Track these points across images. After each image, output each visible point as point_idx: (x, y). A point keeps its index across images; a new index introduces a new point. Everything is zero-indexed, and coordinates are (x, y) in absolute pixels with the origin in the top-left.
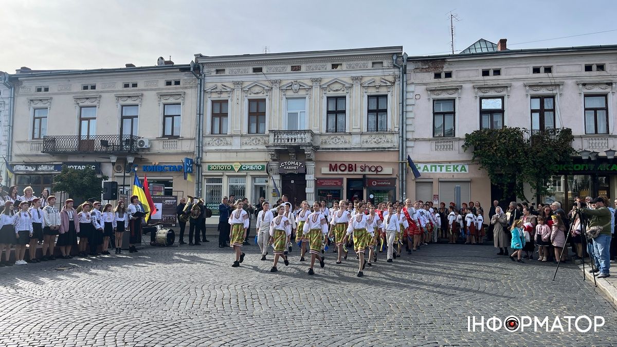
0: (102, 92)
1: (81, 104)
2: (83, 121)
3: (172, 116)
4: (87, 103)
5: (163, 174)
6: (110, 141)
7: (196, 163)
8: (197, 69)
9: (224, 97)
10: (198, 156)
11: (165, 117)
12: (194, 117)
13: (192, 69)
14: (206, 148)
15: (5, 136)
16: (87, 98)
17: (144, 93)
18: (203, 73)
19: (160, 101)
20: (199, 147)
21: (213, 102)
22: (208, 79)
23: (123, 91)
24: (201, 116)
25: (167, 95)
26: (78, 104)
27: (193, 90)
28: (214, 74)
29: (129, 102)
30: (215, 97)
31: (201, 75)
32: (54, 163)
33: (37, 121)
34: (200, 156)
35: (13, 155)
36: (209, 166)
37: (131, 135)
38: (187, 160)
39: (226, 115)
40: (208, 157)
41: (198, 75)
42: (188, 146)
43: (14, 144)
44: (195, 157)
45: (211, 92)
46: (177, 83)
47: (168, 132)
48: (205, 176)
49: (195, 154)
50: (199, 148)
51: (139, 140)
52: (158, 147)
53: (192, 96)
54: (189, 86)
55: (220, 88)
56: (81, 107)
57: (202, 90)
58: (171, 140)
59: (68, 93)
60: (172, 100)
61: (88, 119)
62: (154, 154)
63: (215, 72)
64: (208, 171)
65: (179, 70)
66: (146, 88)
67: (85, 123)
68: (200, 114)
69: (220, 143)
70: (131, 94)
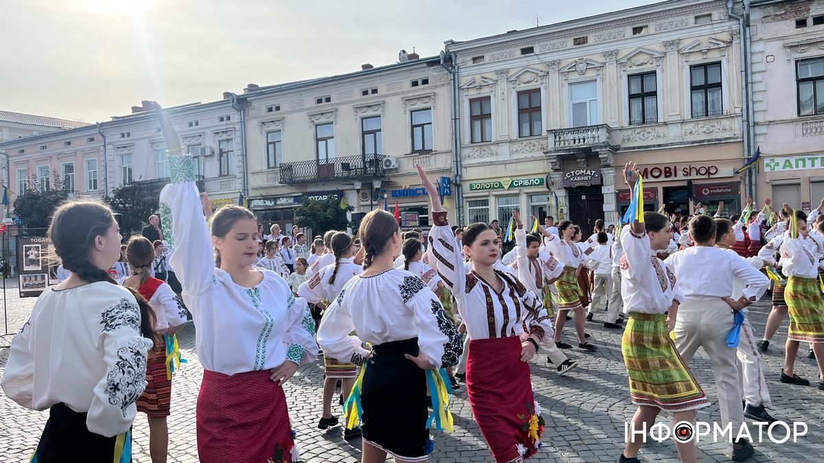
0: (337, 104)
1: (316, 122)
2: (319, 142)
3: (422, 125)
4: (323, 119)
5: (415, 200)
6: (352, 164)
7: (454, 182)
8: (447, 61)
9: (484, 92)
10: (456, 173)
11: (413, 127)
12: (448, 123)
13: (442, 62)
14: (465, 162)
15: (239, 167)
16: (322, 114)
17: (387, 99)
18: (456, 64)
19: (405, 107)
20: (457, 161)
21: (471, 101)
22: (463, 72)
23: (362, 100)
24: (458, 121)
25: (413, 99)
26: (313, 121)
27: (446, 87)
28: (471, 63)
29: (370, 113)
30: (474, 94)
31: (453, 68)
32: (293, 195)
33: (271, 147)
34: (459, 173)
35: (249, 189)
36: (471, 185)
37: (375, 154)
38: (444, 179)
39: (489, 116)
40: (469, 174)
41: (450, 68)
42: (443, 162)
43: (250, 175)
44: (452, 175)
45: (468, 88)
46: (425, 82)
47: (419, 147)
48: (466, 198)
49: (453, 170)
50: (457, 163)
51: (384, 159)
52: (408, 166)
53: (444, 96)
54: (439, 83)
55: (479, 81)
56: (316, 126)
57: (457, 87)
58: (422, 156)
59: (301, 110)
60: (420, 105)
61: (325, 139)
62: (403, 175)
63: (472, 62)
64: (470, 191)
65: (425, 65)
66: (388, 93)
67: (322, 144)
68: (456, 119)
69: (483, 154)
70: (370, 102)
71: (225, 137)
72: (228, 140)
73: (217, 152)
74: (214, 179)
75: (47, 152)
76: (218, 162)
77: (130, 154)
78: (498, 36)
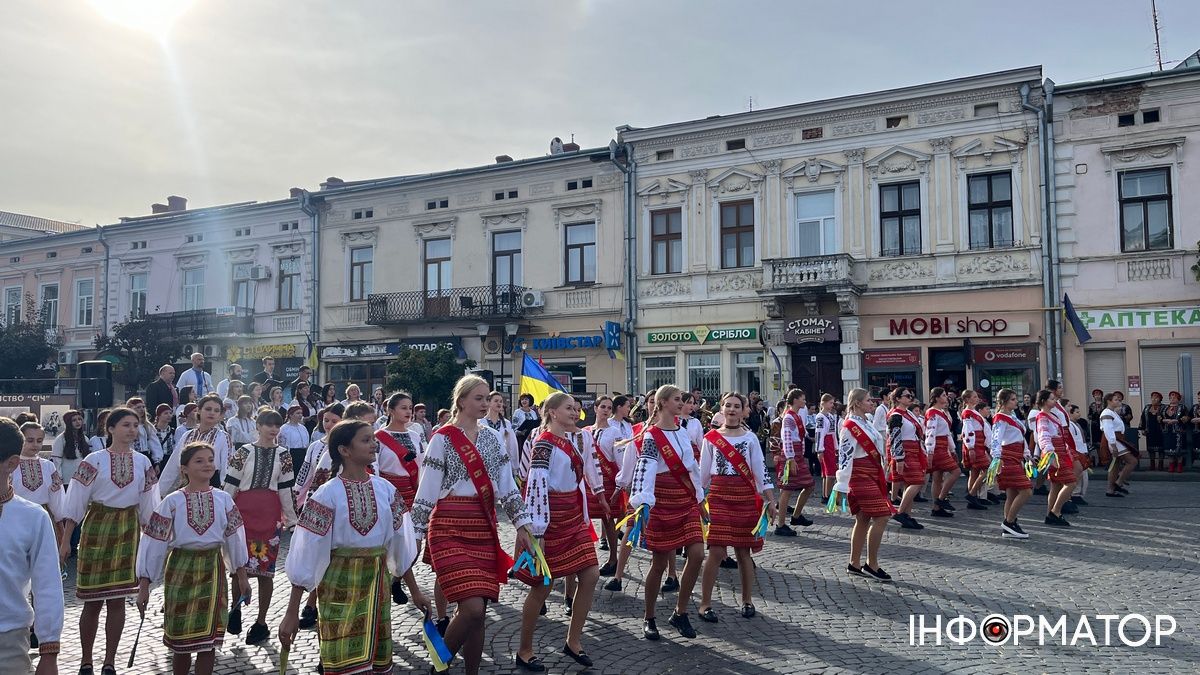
0: (458, 211)
1: (426, 236)
2: (429, 266)
3: (581, 246)
4: (436, 232)
5: (567, 354)
6: (476, 298)
7: (626, 330)
8: (620, 154)
9: (673, 202)
10: (628, 317)
11: (568, 248)
12: (620, 243)
13: (612, 156)
14: (643, 302)
15: (307, 298)
16: (435, 224)
17: (531, 207)
18: (632, 160)
19: (558, 219)
20: (630, 299)
21: (653, 214)
22: (642, 172)
23: (494, 206)
24: (633, 242)
25: (570, 208)
26: (421, 235)
27: (617, 193)
28: (654, 160)
29: (505, 225)
30: (657, 203)
31: (629, 165)
32: (386, 341)
33: (357, 269)
34: (634, 317)
35: (321, 330)
36: (650, 335)
37: (511, 285)
38: (610, 325)
39: (678, 236)
40: (648, 319)
41: (625, 166)
42: (610, 300)
43: (323, 310)
44: (623, 319)
45: (649, 195)
46: (588, 184)
47: (575, 276)
48: (643, 353)
49: (624, 313)
50: (630, 304)
51: (524, 293)
52: (559, 304)
53: (613, 207)
54: (606, 187)
55: (665, 186)
56: (426, 241)
57: (633, 192)
58: (579, 291)
59: (404, 218)
60: (579, 217)
61: (438, 261)
62: (552, 317)
63: (656, 158)
64: (647, 344)
65: (589, 159)
66: (533, 198)
67: (432, 268)
68: (630, 238)
69: (668, 290)
70: (507, 210)
71: (288, 252)
72: (293, 258)
73: (276, 274)
74: (270, 314)
75: (21, 267)
76: (277, 290)
77: (145, 273)
78: (694, 122)
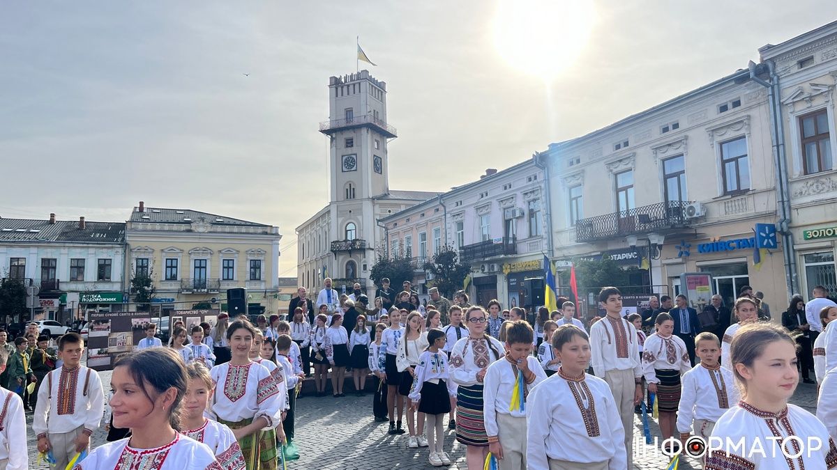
0: (635, 147)
1: (615, 170)
3: (736, 159)
4: (622, 167)
5: (734, 255)
6: (652, 214)
7: (779, 230)
8: (762, 73)
9: (818, 104)
10: (782, 217)
11: (724, 163)
12: (769, 151)
13: (752, 75)
14: (795, 202)
15: (544, 227)
16: (620, 161)
17: (689, 134)
18: (775, 74)
19: (712, 139)
20: (783, 202)
21: (801, 119)
22: (785, 83)
23: (662, 138)
24: (781, 148)
25: (722, 128)
26: (611, 171)
27: (762, 108)
28: (795, 69)
29: (671, 152)
30: (802, 108)
31: (771, 79)
32: (593, 254)
33: (574, 201)
34: (787, 217)
35: (554, 249)
36: (805, 232)
37: (680, 201)
39: (827, 135)
40: (800, 218)
41: (768, 81)
42: (764, 204)
43: (554, 234)
44: (778, 219)
45: (794, 103)
46: (737, 104)
47: (732, 186)
48: (800, 250)
49: (778, 214)
50: (783, 204)
51: (687, 207)
52: (718, 213)
53: (761, 118)
54: (754, 103)
55: (808, 89)
56: (616, 175)
57: (777, 103)
58: (736, 198)
59: (600, 160)
60: (731, 134)
61: (625, 189)
62: (713, 224)
63: (797, 67)
64: (804, 241)
65: (733, 83)
66: (690, 126)
67: (622, 195)
68: (779, 144)
69: (820, 188)
70: (670, 140)
71: (532, 197)
72: (534, 200)
73: (526, 213)
74: (524, 241)
75: (410, 224)
76: (528, 224)
78: (828, 26)
